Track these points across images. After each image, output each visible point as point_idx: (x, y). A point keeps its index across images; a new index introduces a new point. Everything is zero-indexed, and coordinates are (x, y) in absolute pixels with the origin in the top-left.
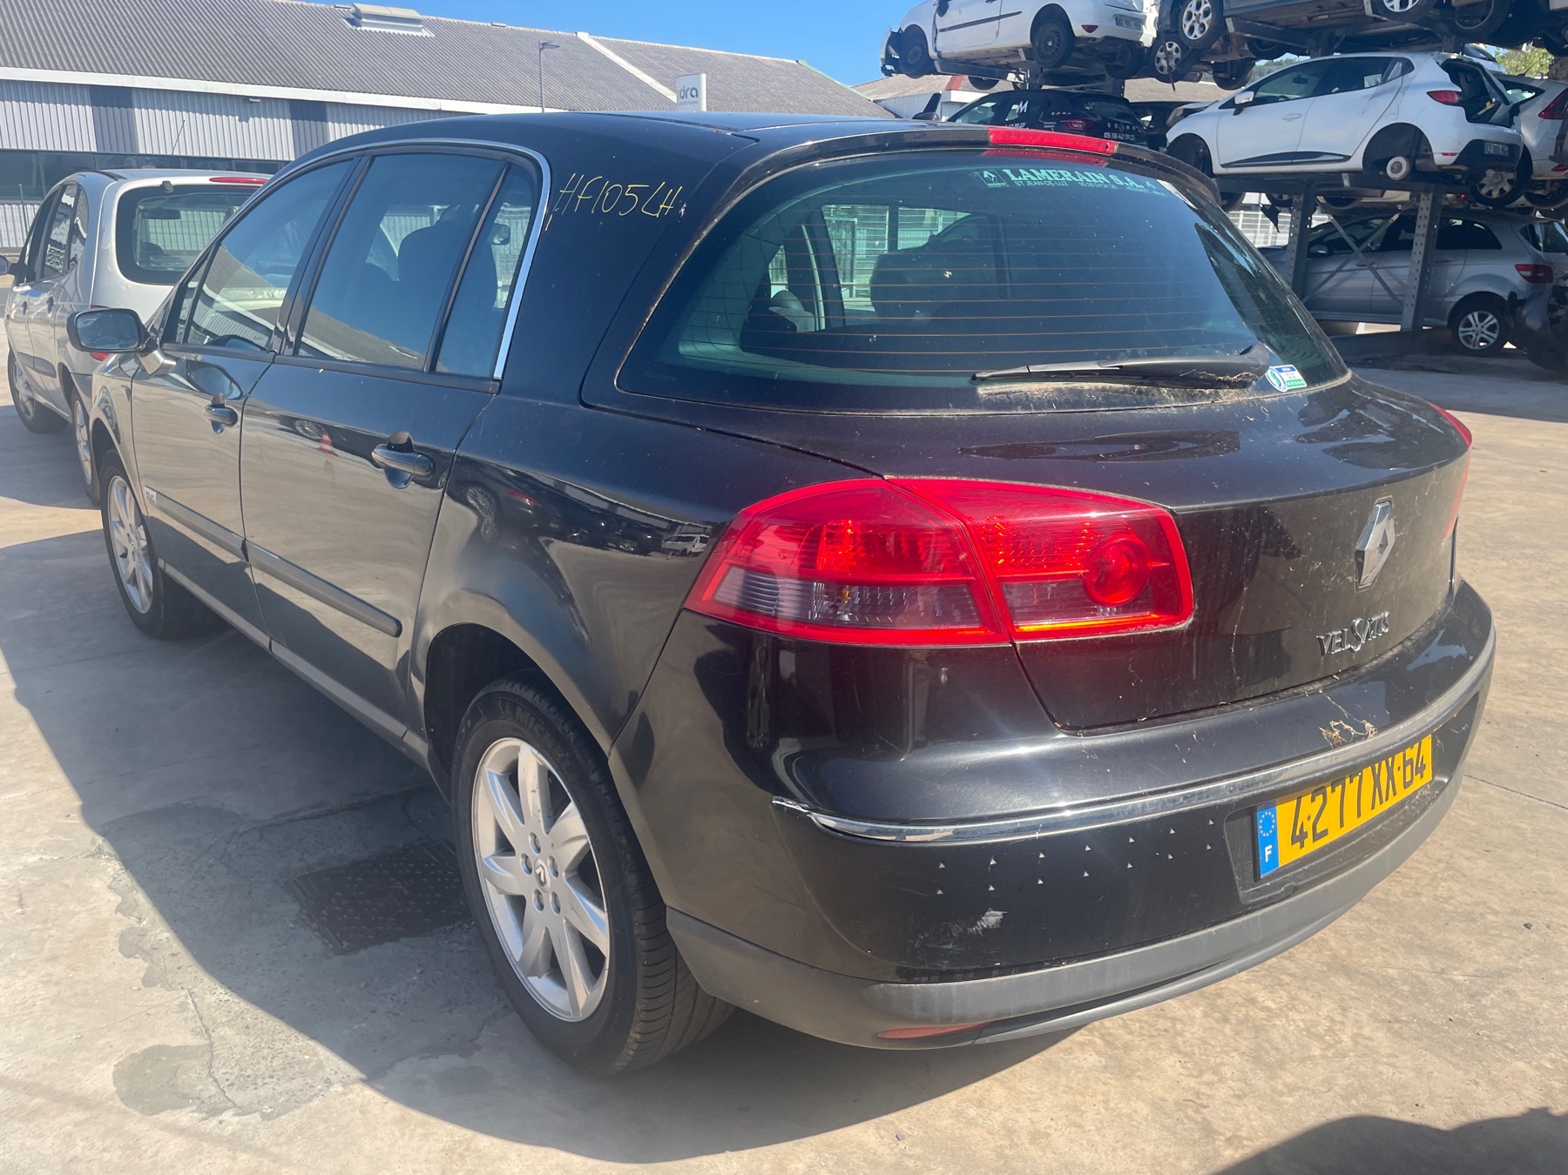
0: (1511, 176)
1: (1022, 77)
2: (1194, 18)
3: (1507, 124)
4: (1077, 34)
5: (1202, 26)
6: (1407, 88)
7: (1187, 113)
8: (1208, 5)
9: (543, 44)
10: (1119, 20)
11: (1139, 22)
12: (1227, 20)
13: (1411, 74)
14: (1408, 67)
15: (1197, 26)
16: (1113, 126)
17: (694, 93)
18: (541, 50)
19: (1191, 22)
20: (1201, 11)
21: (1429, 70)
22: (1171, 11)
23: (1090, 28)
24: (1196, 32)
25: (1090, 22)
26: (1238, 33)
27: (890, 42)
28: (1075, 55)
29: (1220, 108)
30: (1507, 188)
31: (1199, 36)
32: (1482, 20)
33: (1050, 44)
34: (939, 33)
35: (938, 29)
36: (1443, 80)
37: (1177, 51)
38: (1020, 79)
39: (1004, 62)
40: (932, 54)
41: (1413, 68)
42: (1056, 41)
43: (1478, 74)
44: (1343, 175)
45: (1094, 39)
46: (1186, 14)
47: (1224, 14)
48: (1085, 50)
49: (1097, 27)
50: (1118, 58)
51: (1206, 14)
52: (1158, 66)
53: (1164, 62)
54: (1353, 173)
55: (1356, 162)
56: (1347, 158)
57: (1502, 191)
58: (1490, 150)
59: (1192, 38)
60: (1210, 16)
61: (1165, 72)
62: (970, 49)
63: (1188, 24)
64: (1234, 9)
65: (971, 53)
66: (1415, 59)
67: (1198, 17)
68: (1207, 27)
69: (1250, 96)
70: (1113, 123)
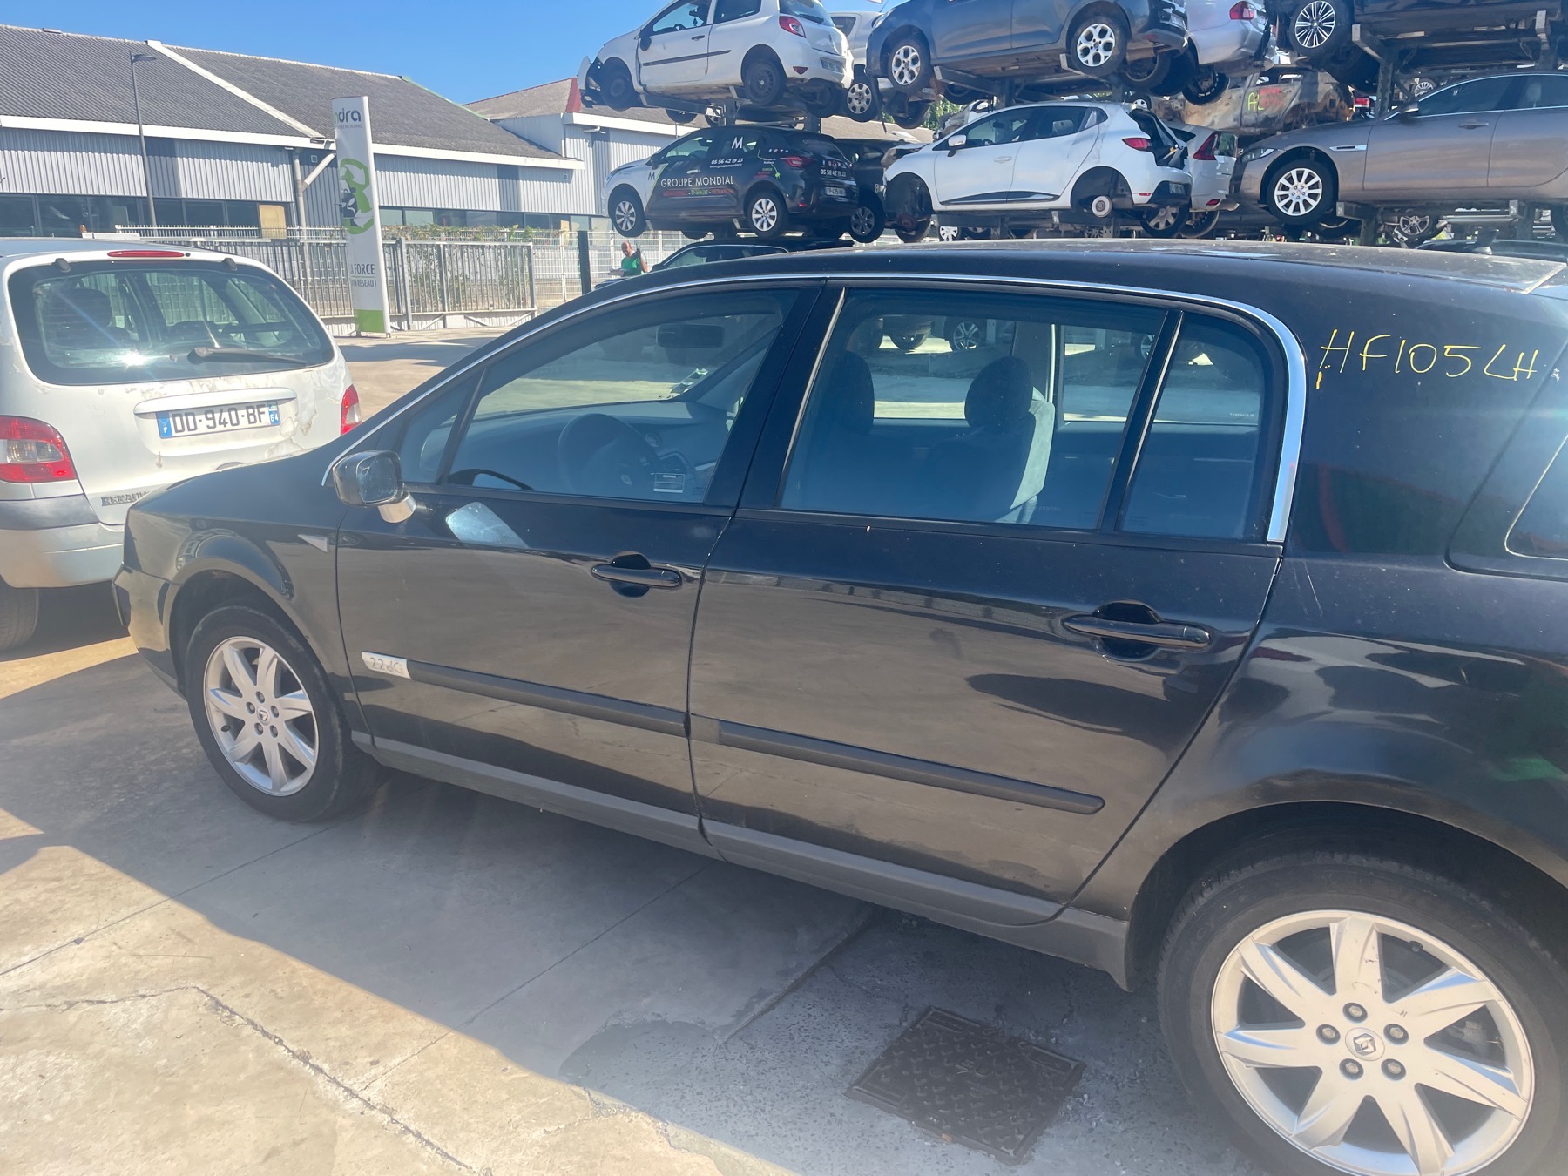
0: (1174, 210)
1: (719, 111)
2: (903, 65)
3: (1179, 165)
4: (788, 75)
5: (912, 73)
6: (1104, 135)
7: (901, 154)
8: (916, 53)
9: (136, 56)
10: (824, 62)
11: (840, 64)
12: (935, 68)
13: (1105, 123)
14: (1102, 116)
15: (906, 73)
16: (827, 163)
17: (356, 116)
18: (132, 62)
19: (900, 68)
20: (909, 59)
21: (1120, 120)
22: (881, 57)
23: (801, 70)
24: (906, 78)
25: (800, 64)
26: (945, 81)
27: (589, 73)
28: (786, 95)
29: (933, 149)
30: (1171, 221)
31: (910, 82)
32: (1149, 74)
33: (762, 83)
34: (643, 67)
35: (642, 63)
36: (1134, 129)
37: (867, 92)
38: (717, 113)
39: (706, 97)
40: (637, 87)
41: (1107, 118)
42: (768, 81)
43: (1152, 121)
44: (1053, 212)
45: (802, 80)
46: (894, 60)
47: (933, 62)
48: (791, 90)
49: (807, 68)
50: (818, 98)
51: (914, 61)
52: (850, 105)
53: (855, 102)
54: (1061, 211)
55: (1065, 202)
56: (1056, 197)
57: (1167, 223)
58: (1173, 190)
59: (902, 83)
60: (919, 64)
61: (858, 112)
62: (678, 85)
63: (898, 71)
64: (942, 58)
65: (679, 89)
66: (1108, 109)
67: (907, 64)
68: (916, 74)
69: (962, 139)
70: (827, 161)
